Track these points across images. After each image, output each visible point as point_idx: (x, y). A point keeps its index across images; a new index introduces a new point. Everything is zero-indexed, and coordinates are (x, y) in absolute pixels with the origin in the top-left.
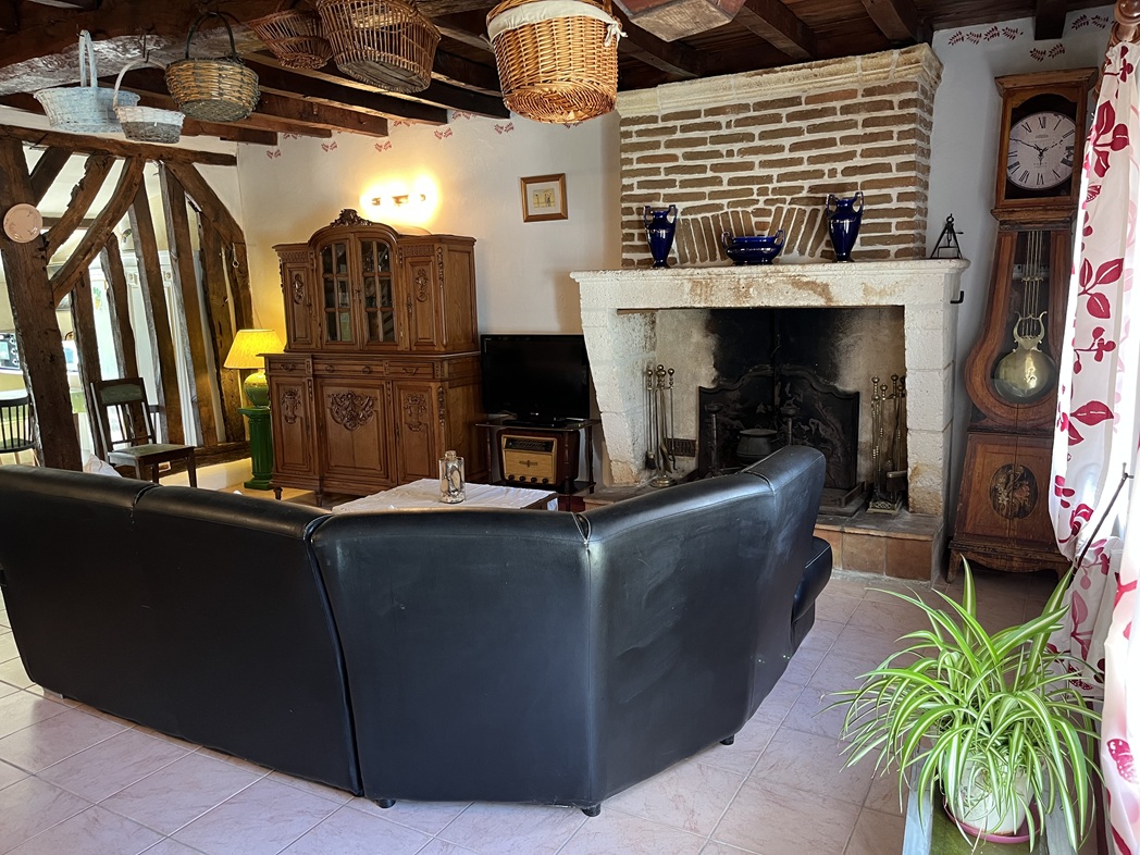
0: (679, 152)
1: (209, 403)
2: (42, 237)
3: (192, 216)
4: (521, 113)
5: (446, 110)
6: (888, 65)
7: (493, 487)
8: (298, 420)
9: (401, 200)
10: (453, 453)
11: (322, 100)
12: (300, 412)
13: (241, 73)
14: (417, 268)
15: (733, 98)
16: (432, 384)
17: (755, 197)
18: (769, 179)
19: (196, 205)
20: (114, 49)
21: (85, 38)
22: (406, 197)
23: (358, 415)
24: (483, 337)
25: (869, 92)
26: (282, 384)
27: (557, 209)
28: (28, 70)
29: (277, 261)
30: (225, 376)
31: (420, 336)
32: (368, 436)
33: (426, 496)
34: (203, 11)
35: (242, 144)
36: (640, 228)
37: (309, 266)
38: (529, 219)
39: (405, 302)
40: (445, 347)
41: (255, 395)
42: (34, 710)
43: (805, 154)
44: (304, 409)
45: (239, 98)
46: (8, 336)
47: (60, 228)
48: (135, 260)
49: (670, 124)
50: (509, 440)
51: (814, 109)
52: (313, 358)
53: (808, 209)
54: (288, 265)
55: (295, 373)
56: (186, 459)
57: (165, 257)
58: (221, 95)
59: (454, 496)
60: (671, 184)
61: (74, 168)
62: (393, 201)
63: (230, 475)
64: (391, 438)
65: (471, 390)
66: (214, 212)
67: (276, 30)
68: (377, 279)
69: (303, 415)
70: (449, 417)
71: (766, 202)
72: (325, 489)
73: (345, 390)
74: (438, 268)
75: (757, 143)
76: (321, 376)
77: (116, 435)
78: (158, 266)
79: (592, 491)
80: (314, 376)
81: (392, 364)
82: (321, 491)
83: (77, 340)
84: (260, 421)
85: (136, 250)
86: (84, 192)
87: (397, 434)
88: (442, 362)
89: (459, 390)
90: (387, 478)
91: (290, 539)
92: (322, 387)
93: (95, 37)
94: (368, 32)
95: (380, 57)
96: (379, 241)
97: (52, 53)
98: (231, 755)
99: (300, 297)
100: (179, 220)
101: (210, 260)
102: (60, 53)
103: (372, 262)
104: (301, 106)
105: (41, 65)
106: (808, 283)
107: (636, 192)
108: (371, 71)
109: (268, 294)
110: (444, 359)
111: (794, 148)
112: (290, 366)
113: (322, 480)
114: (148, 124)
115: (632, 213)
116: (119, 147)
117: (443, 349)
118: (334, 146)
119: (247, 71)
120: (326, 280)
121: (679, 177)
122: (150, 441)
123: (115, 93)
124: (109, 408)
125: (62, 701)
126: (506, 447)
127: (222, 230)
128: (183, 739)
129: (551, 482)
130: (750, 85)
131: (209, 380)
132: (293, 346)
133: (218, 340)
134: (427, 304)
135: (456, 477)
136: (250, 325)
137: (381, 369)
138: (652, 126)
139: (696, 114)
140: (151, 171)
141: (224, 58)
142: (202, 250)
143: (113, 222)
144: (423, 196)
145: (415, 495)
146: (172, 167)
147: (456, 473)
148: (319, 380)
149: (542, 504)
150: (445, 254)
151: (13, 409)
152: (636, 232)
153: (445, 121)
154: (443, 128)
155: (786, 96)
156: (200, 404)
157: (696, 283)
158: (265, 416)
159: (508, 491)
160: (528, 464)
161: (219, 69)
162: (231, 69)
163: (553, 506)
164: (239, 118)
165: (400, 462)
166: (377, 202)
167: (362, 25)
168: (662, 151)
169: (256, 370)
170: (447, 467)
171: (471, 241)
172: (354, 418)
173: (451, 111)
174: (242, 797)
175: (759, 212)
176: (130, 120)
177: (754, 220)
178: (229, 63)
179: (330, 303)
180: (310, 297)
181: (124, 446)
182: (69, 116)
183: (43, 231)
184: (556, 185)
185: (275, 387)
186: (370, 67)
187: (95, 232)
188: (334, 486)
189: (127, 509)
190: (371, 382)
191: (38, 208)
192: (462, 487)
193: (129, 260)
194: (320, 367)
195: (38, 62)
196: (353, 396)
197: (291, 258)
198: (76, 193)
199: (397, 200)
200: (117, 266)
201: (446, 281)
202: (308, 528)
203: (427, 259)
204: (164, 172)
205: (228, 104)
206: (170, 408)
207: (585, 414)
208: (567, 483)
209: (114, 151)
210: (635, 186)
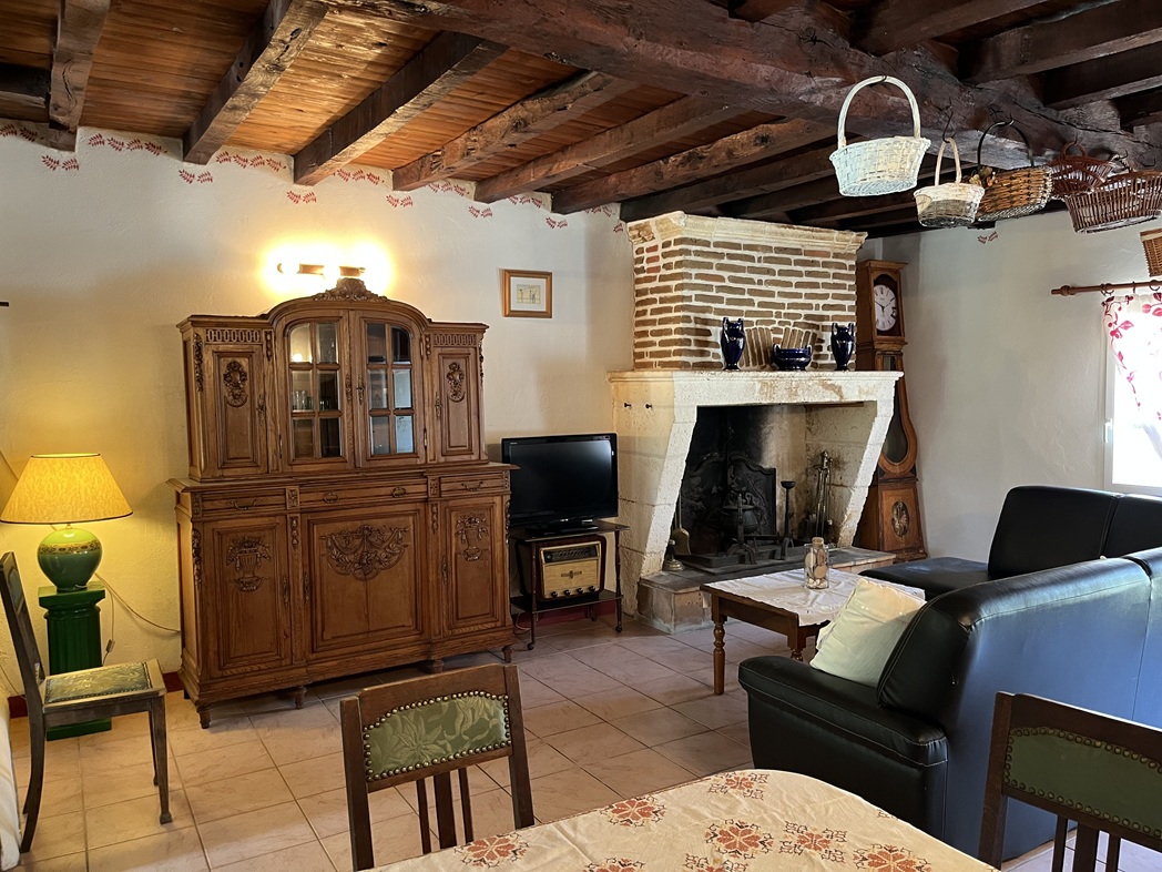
0: (726, 274)
6: (847, 241)
8: (264, 583)
14: (450, 362)
15: (762, 240)
16: (497, 499)
17: (773, 318)
18: (782, 306)
24: (508, 441)
25: (836, 255)
27: (542, 306)
31: (452, 443)
36: (697, 335)
37: (260, 349)
38: (510, 313)
39: (432, 402)
43: (803, 291)
44: (279, 564)
49: (719, 250)
50: (548, 553)
51: (809, 258)
53: (804, 331)
54: (217, 347)
55: (262, 511)
60: (720, 300)
64: (434, 576)
68: (390, 372)
71: (780, 322)
74: (479, 363)
75: (777, 277)
76: (312, 511)
81: (444, 479)
84: (80, 612)
87: (444, 570)
99: (239, 396)
106: (831, 385)
107: (694, 303)
111: (799, 285)
112: (251, 502)
115: (690, 322)
117: (485, 457)
121: (726, 296)
126: (546, 562)
129: (597, 589)
130: (776, 233)
134: (462, 404)
137: (422, 488)
138: (706, 249)
139: (737, 246)
152: (692, 338)
154: (399, 195)
155: (793, 246)
157: (764, 384)
160: (571, 575)
168: (713, 272)
175: (776, 331)
177: (773, 336)
196: (371, 531)
203: (465, 351)
210: (693, 298)
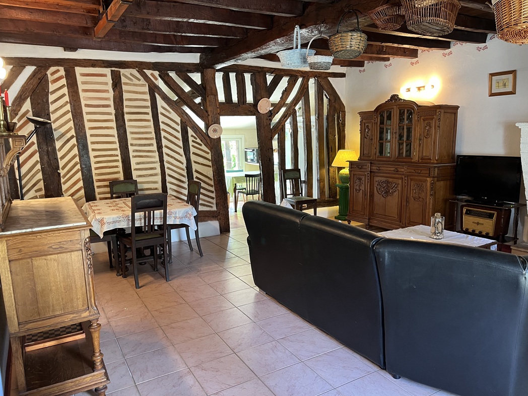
1: (324, 181)
2: (270, 111)
3: (325, 100)
4: (506, 40)
5: (450, 42)
7: (459, 234)
8: (361, 191)
9: (421, 89)
10: (439, 214)
11: (389, 44)
12: (362, 188)
13: (360, 36)
14: (426, 122)
16: (428, 179)
19: (327, 96)
20: (308, 32)
21: (297, 29)
22: (424, 87)
23: (389, 191)
24: (459, 156)
26: (355, 175)
27: (510, 89)
28: (274, 44)
29: (359, 119)
30: (331, 170)
31: (424, 155)
32: (393, 202)
33: (422, 233)
34: (346, 10)
35: (349, 68)
37: (373, 121)
38: (492, 95)
39: (418, 138)
40: (437, 160)
41: (344, 179)
42: (255, 296)
44: (364, 186)
45: (358, 48)
46: (254, 150)
47: (277, 107)
48: (302, 120)
50: (467, 210)
52: (371, 163)
54: (364, 121)
55: (362, 170)
56: (314, 204)
57: (313, 118)
58: (351, 47)
59: (438, 236)
61: (284, 83)
62: (417, 89)
63: (330, 213)
64: (404, 203)
65: (448, 183)
66: (335, 99)
67: (380, 14)
68: (405, 127)
69: (363, 189)
70: (435, 196)
72: (371, 224)
73: (383, 179)
74: (437, 121)
76: (374, 172)
77: (289, 192)
78: (310, 122)
79: (515, 243)
80: (371, 172)
81: (409, 168)
82: (369, 225)
83: (279, 153)
84: (345, 190)
85: (303, 116)
86: (286, 92)
87: (407, 202)
88: (434, 168)
89: (442, 182)
90: (401, 222)
91: (365, 246)
92: (374, 177)
93: (301, 28)
94: (425, 9)
95: (429, 20)
96: (408, 110)
97: (283, 36)
98: (328, 334)
99: (368, 135)
100: (320, 102)
101: (330, 119)
102: (287, 36)
103: (404, 119)
104: (378, 48)
105: (279, 41)
108: (423, 27)
109: (353, 134)
110: (436, 167)
112: (360, 167)
113: (369, 219)
114: (319, 63)
116: (300, 73)
117: (436, 162)
118: (390, 65)
119: (363, 35)
120: (380, 128)
122: (301, 195)
123: (307, 51)
124: (287, 180)
125: (265, 295)
126: (465, 214)
127: (336, 106)
128: (309, 322)
129: (491, 235)
131: (325, 171)
132: (362, 158)
133: (330, 154)
134: (429, 139)
135: (440, 227)
136: (344, 148)
137: (403, 170)
140: (312, 82)
141: (354, 30)
142: (328, 115)
143: (295, 105)
144: (433, 86)
145: (417, 232)
146: (320, 80)
147: (440, 224)
148: (372, 174)
149: (488, 246)
150: (442, 115)
151: (251, 178)
153: (449, 47)
154: (448, 51)
156: (320, 181)
158: (347, 188)
159: (468, 237)
160: (478, 224)
161: (352, 36)
162: (356, 35)
163: (494, 248)
164: (356, 57)
165: (408, 215)
166: (409, 90)
167: (419, 6)
169: (344, 168)
170: (435, 221)
171: (457, 108)
172: (387, 192)
173: (453, 42)
174: (332, 353)
176: (312, 62)
178: (356, 32)
179: (381, 138)
180: (372, 136)
181: (291, 196)
182: (289, 62)
183: (271, 109)
184: (511, 76)
185: (352, 175)
186: (424, 25)
187: (289, 109)
188: (375, 223)
189: (297, 223)
190: (397, 176)
191: (270, 99)
192: (442, 232)
193: (300, 119)
194: (374, 168)
195: (278, 40)
196: (388, 182)
197: (366, 117)
198: (283, 94)
199: (419, 89)
200: (295, 123)
201: (441, 128)
202: (373, 242)
203: (432, 117)
204: (316, 82)
205: (353, 51)
206: (309, 182)
207: (516, 200)
208: (501, 237)
209: (299, 75)
